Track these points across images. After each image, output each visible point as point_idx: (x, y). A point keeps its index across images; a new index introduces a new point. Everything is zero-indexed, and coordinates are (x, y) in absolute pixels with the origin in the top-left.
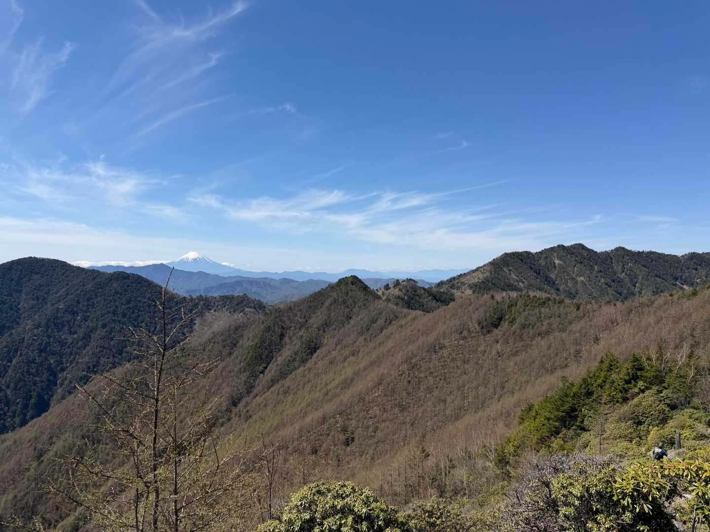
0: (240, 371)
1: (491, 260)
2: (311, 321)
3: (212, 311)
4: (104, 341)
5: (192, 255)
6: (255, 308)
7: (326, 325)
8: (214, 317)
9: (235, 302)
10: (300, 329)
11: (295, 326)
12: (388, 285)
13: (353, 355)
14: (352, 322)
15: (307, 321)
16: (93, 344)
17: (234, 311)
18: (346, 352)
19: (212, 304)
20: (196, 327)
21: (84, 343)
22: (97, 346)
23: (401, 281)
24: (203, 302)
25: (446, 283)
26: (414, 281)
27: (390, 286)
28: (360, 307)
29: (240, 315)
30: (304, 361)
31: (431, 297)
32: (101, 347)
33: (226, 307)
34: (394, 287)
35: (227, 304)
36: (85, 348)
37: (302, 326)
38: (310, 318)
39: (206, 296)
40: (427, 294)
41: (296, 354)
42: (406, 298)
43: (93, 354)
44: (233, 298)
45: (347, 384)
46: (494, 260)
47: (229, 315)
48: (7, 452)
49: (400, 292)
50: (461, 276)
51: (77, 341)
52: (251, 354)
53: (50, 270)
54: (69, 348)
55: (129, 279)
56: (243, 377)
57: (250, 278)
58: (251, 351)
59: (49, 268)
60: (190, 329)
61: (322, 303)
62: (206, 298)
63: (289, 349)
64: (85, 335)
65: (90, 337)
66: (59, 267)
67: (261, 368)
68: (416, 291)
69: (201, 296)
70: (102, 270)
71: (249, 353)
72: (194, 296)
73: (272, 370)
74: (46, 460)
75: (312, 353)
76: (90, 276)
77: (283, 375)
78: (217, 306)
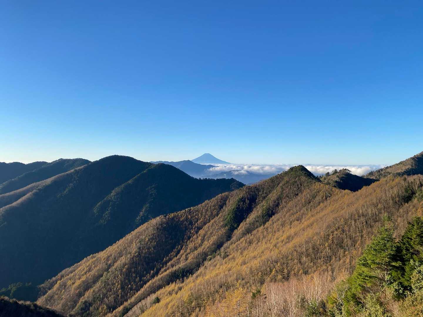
0: (223, 226)
1: (412, 156)
2: (270, 196)
11: (259, 199)
12: (328, 173)
13: (297, 220)
14: (298, 197)
18: (293, 218)
23: (338, 171)
27: (330, 174)
28: (304, 187)
30: (263, 223)
34: (333, 174)
38: (270, 193)
42: (342, 182)
44: (225, 180)
45: (289, 238)
46: (415, 156)
48: (93, 264)
49: (337, 178)
50: (387, 168)
56: (225, 230)
61: (278, 184)
73: (243, 226)
75: (269, 217)
77: (249, 231)
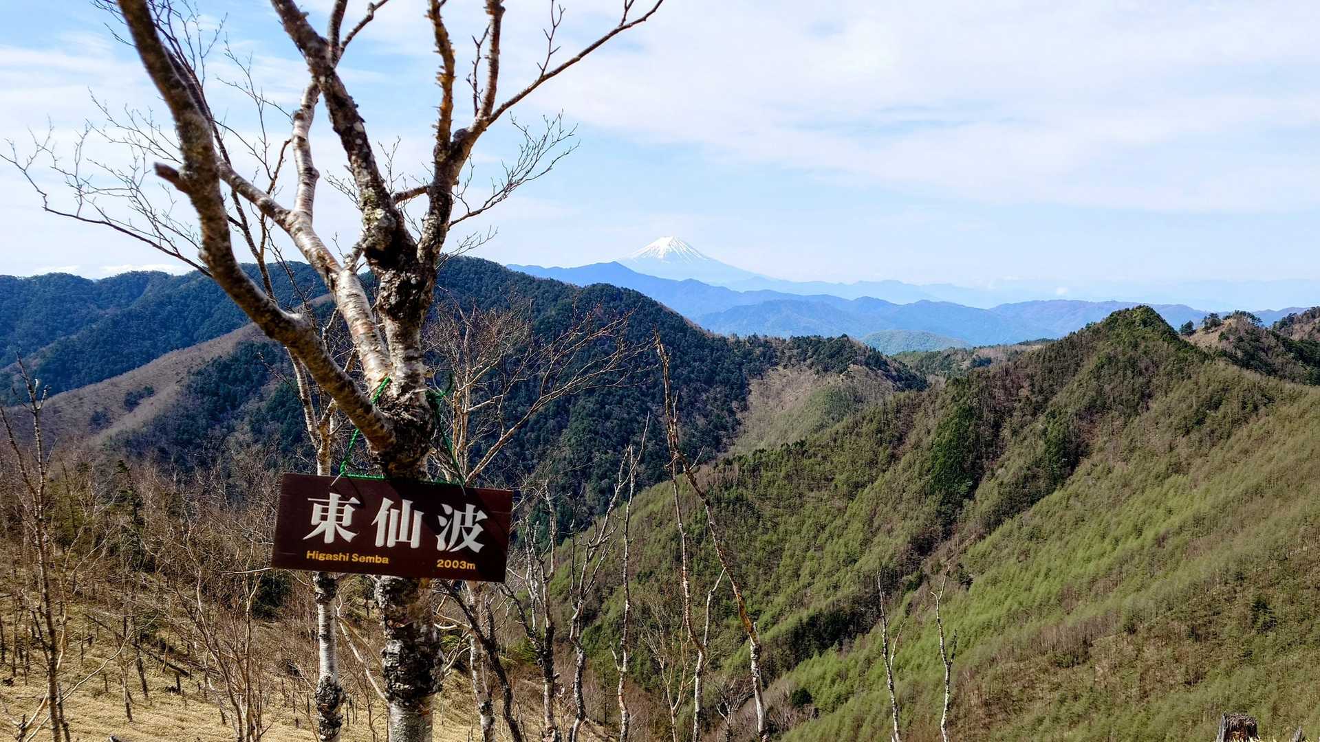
0: (925, 493)
3: (780, 368)
4: (594, 421)
5: (662, 245)
6: (867, 364)
7: (1094, 409)
8: (784, 380)
9: (825, 351)
10: (1034, 414)
11: (1022, 409)
12: (1190, 325)
13: (1177, 471)
14: (1154, 405)
15: (1046, 400)
16: (574, 423)
17: (826, 370)
18: (1159, 466)
19: (779, 354)
20: (752, 399)
21: (558, 422)
22: (584, 430)
23: (1221, 318)
24: (761, 348)
25: (1300, 321)
26: (1253, 317)
27: (1194, 328)
28: (1169, 374)
29: (839, 380)
30: (1057, 480)
31: (1292, 355)
32: (590, 431)
33: (809, 361)
34: (1206, 329)
35: (809, 354)
36: (560, 433)
37: (1037, 410)
38: (1053, 393)
39: (766, 336)
40: (1282, 348)
41: (1038, 463)
42: (1239, 354)
43: (579, 443)
44: (820, 342)
47: (816, 377)
49: (1224, 341)
51: (546, 418)
52: (941, 460)
53: (473, 280)
54: (532, 430)
55: (621, 299)
56: (932, 504)
57: (792, 295)
58: (940, 454)
59: (472, 276)
60: (742, 403)
61: (1078, 365)
62: (766, 342)
63: (1020, 455)
64: (558, 407)
65: (567, 412)
66: (489, 274)
67: (964, 488)
68: (1257, 340)
69: (755, 336)
70: (567, 281)
71: (935, 458)
72: (742, 338)
73: (988, 494)
74: (606, 625)
75: (1073, 465)
76: (547, 292)
78: (790, 358)
